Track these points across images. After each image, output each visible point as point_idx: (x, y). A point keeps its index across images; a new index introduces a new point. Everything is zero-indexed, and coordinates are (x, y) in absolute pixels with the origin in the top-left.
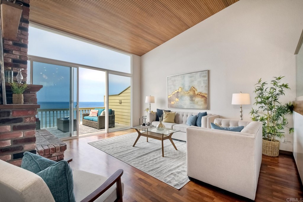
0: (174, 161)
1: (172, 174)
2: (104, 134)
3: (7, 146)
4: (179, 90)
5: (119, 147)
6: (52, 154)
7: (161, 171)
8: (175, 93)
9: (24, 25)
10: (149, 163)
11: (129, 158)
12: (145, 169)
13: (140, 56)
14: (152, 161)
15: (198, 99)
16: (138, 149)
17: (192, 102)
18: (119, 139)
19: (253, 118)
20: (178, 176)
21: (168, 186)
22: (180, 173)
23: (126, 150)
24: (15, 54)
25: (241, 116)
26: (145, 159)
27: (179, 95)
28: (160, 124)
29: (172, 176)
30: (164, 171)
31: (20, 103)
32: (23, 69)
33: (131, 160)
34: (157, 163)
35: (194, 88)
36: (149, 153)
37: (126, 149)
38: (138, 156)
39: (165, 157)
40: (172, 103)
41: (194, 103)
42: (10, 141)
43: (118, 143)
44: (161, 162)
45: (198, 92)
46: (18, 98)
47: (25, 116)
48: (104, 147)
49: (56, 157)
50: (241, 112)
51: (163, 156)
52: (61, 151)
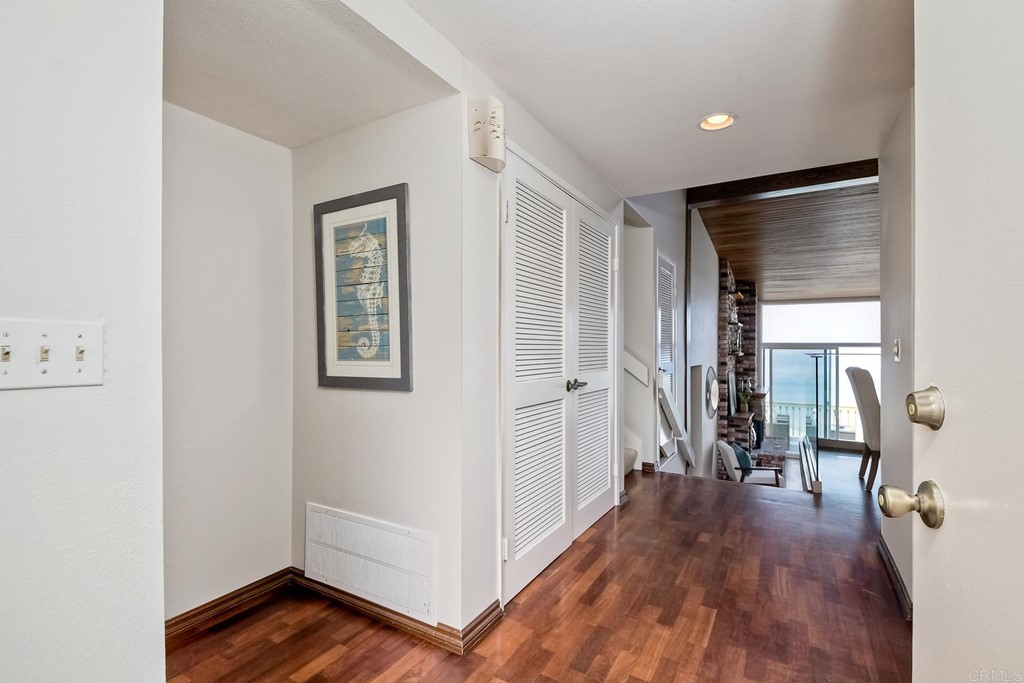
24: (746, 364)
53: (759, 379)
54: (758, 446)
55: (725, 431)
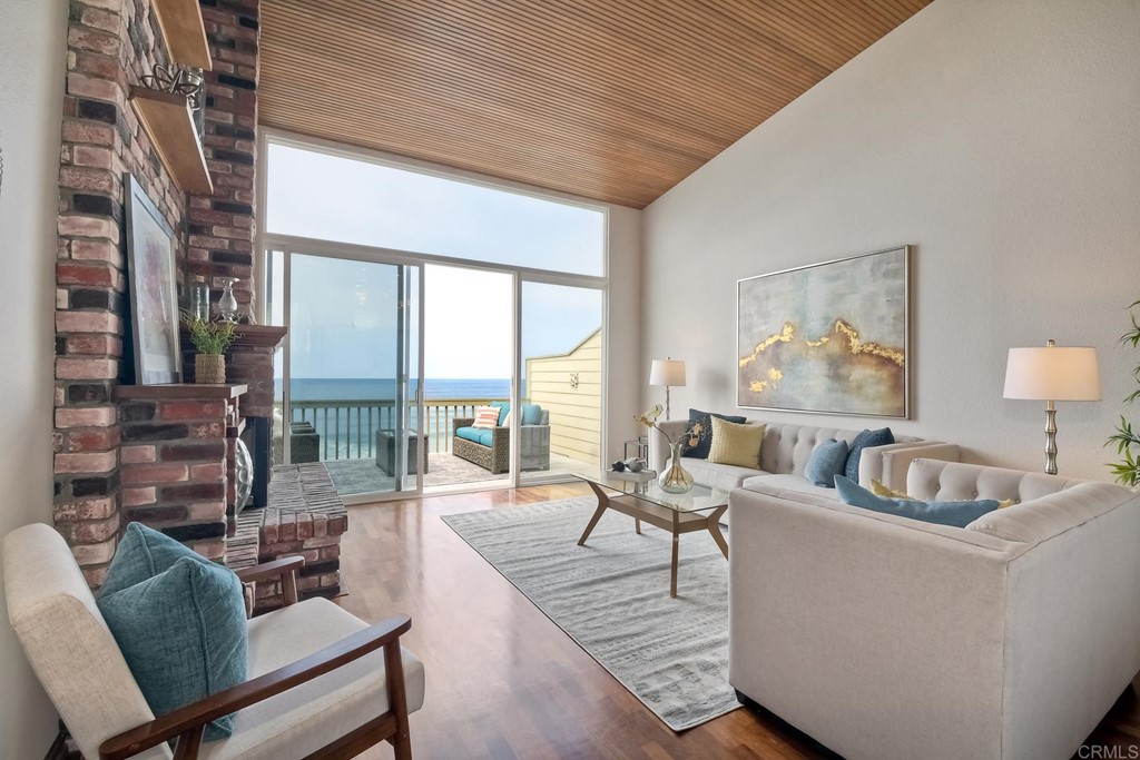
0: (709, 618)
1: (678, 666)
2: (506, 491)
3: (145, 502)
4: (782, 335)
5: (533, 540)
6: (302, 542)
7: (641, 648)
8: (766, 348)
9: (241, 146)
10: (610, 611)
11: (547, 585)
12: (587, 632)
13: (641, 207)
14: (626, 608)
15: (861, 373)
16: (594, 554)
17: (836, 385)
18: (543, 511)
19: (1121, 468)
20: (698, 680)
21: (641, 712)
22: (713, 671)
23: (551, 556)
24: (217, 237)
25: (1052, 455)
26: (601, 595)
27: (785, 356)
28: (673, 467)
29: (676, 676)
30: (653, 651)
31: (214, 379)
32: (237, 280)
33: (548, 593)
34: (639, 617)
35: (846, 324)
36: (627, 575)
37: (552, 553)
38: (583, 581)
39: (682, 598)
40: (756, 387)
41: (845, 391)
42: (152, 490)
43: (535, 527)
44: (656, 615)
45: (863, 341)
46: (208, 367)
47: (194, 421)
48: (486, 534)
49: (317, 551)
50: (1052, 434)
51: (674, 593)
52: (329, 533)
53: (258, 289)
54: (259, 499)
55: (103, 463)
